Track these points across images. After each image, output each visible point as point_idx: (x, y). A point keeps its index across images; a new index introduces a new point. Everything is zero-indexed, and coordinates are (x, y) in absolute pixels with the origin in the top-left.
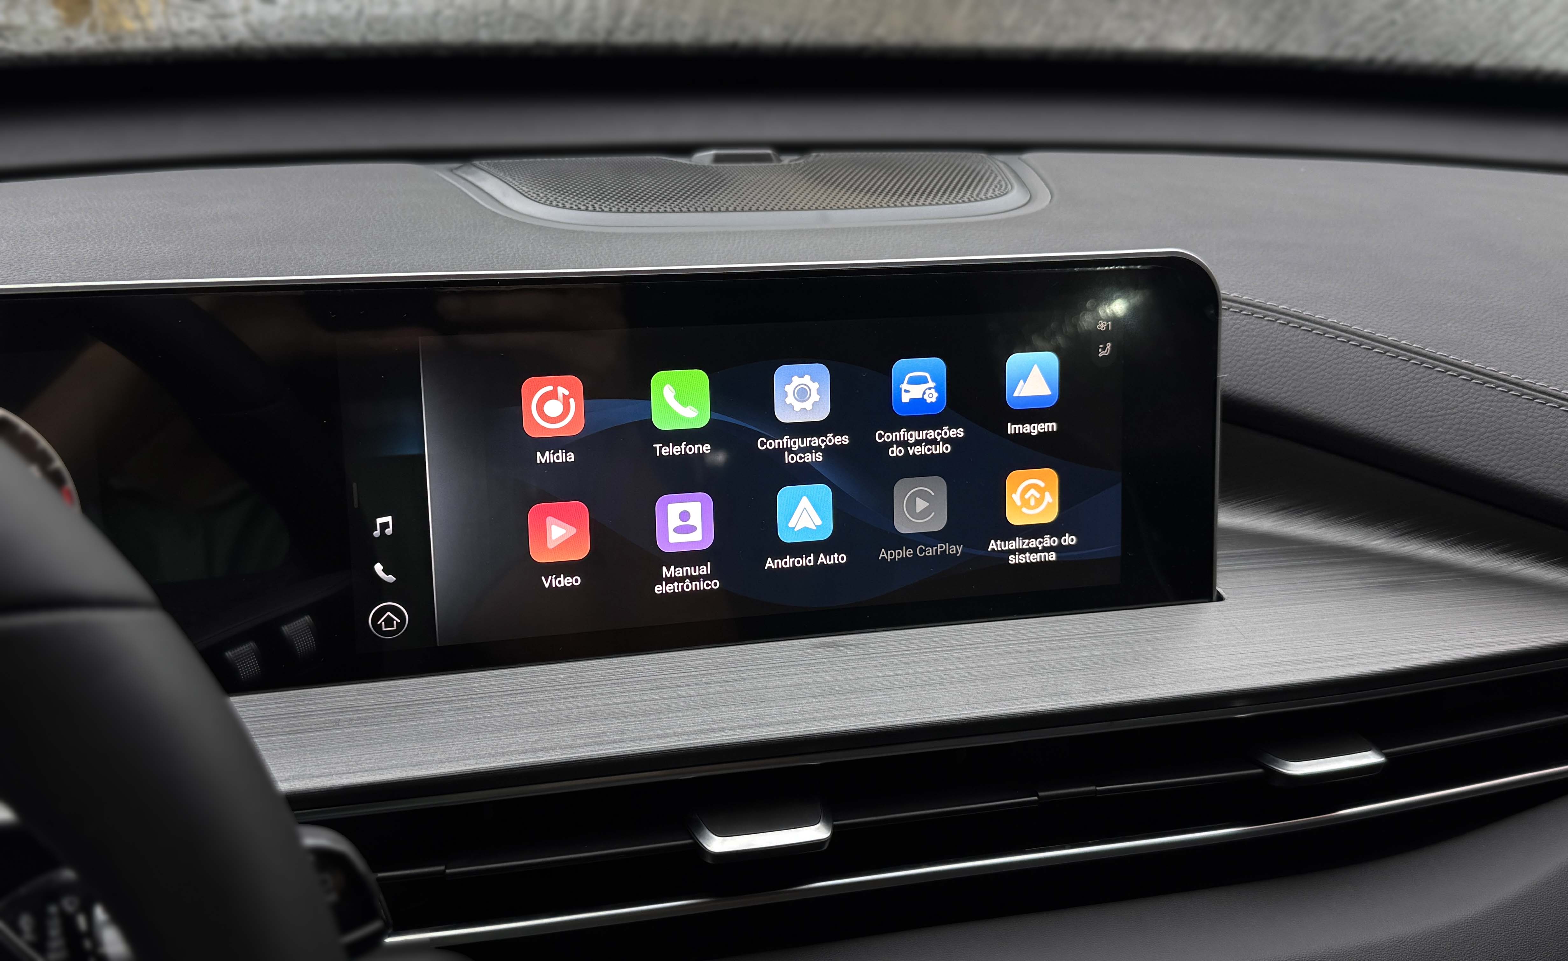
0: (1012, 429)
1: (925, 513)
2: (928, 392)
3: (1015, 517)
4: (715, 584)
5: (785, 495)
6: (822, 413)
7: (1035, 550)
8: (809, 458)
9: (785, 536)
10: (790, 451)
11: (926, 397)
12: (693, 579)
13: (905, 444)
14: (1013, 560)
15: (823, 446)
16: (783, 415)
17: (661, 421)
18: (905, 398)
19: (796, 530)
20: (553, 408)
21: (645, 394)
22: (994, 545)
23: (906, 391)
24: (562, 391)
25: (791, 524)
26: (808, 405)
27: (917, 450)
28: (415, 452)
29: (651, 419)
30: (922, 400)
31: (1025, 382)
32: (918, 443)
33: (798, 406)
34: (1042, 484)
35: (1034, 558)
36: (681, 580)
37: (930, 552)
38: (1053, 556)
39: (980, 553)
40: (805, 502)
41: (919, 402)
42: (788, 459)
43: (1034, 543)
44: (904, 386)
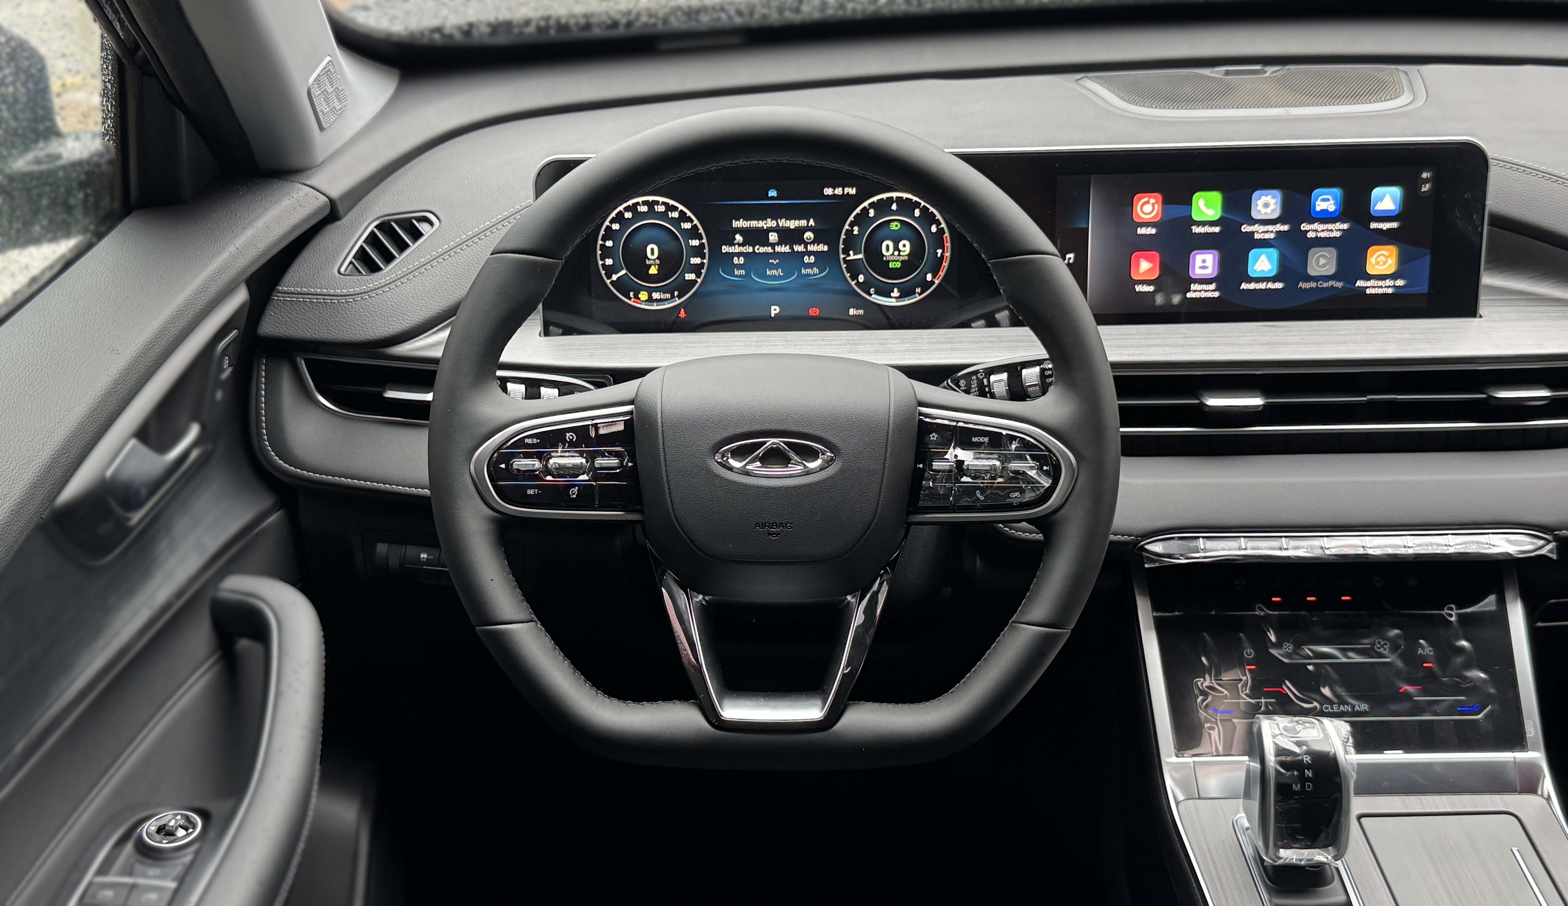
0: (1374, 225)
1: (1324, 265)
2: (1330, 206)
3: (1370, 270)
4: (1216, 294)
5: (1253, 253)
6: (1275, 215)
7: (1381, 287)
8: (1267, 236)
9: (1251, 274)
10: (1258, 232)
11: (1328, 209)
12: (1206, 291)
13: (1316, 231)
14: (1368, 291)
15: (1274, 231)
16: (1255, 215)
17: (1196, 217)
18: (1318, 209)
19: (1258, 270)
20: (1148, 208)
21: (1190, 203)
22: (1360, 283)
23: (1318, 205)
24: (1152, 201)
25: (1255, 268)
26: (1268, 210)
27: (1322, 235)
28: (1083, 226)
29: (1191, 216)
30: (1327, 210)
31: (1381, 202)
32: (1323, 231)
33: (1263, 211)
34: (1386, 254)
35: (1380, 291)
36: (1200, 291)
37: (1325, 285)
38: (1390, 291)
39: (1352, 287)
40: (1263, 257)
41: (1325, 211)
42: (1257, 236)
43: (1380, 283)
44: (1318, 203)
